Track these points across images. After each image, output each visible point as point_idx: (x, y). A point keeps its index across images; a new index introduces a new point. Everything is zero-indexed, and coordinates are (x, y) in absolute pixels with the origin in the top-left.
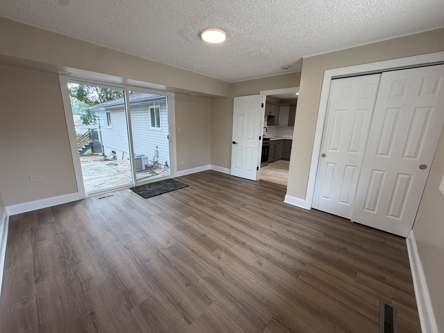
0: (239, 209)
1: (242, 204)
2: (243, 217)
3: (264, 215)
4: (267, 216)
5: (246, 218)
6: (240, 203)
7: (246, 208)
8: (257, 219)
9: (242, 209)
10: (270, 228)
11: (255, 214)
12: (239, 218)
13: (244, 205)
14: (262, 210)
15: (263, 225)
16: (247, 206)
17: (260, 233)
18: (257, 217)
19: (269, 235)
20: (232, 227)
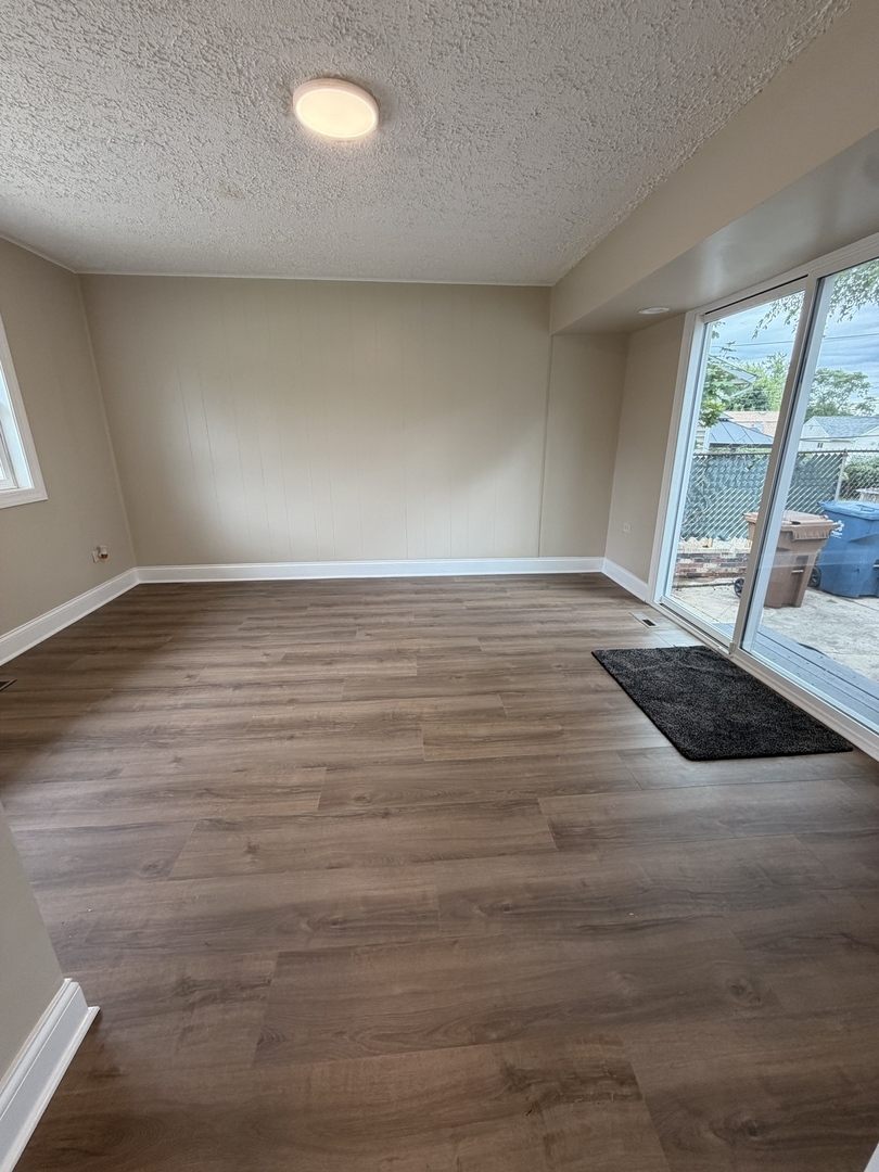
0: (332, 768)
1: (340, 801)
2: (287, 744)
3: (218, 796)
4: (201, 795)
5: (276, 744)
6: (358, 799)
7: (311, 789)
8: (236, 761)
9: (320, 776)
10: (181, 753)
11: (254, 779)
12: (298, 733)
13: (331, 799)
14: (239, 819)
15: (208, 749)
16: (310, 804)
17: (208, 723)
18: (240, 767)
19: (181, 732)
20: (292, 702)
